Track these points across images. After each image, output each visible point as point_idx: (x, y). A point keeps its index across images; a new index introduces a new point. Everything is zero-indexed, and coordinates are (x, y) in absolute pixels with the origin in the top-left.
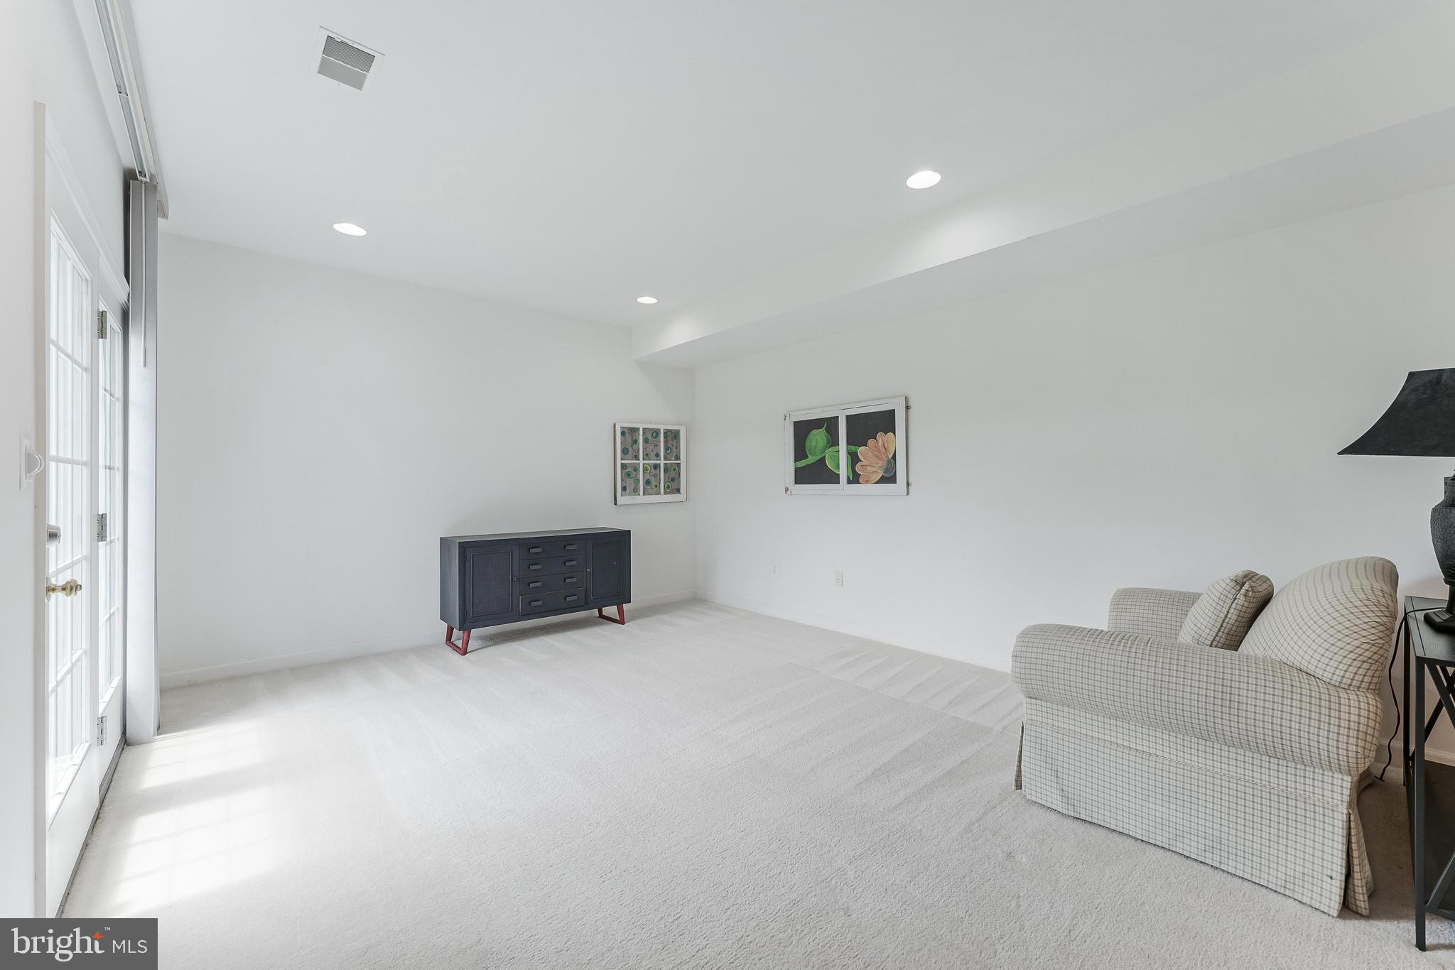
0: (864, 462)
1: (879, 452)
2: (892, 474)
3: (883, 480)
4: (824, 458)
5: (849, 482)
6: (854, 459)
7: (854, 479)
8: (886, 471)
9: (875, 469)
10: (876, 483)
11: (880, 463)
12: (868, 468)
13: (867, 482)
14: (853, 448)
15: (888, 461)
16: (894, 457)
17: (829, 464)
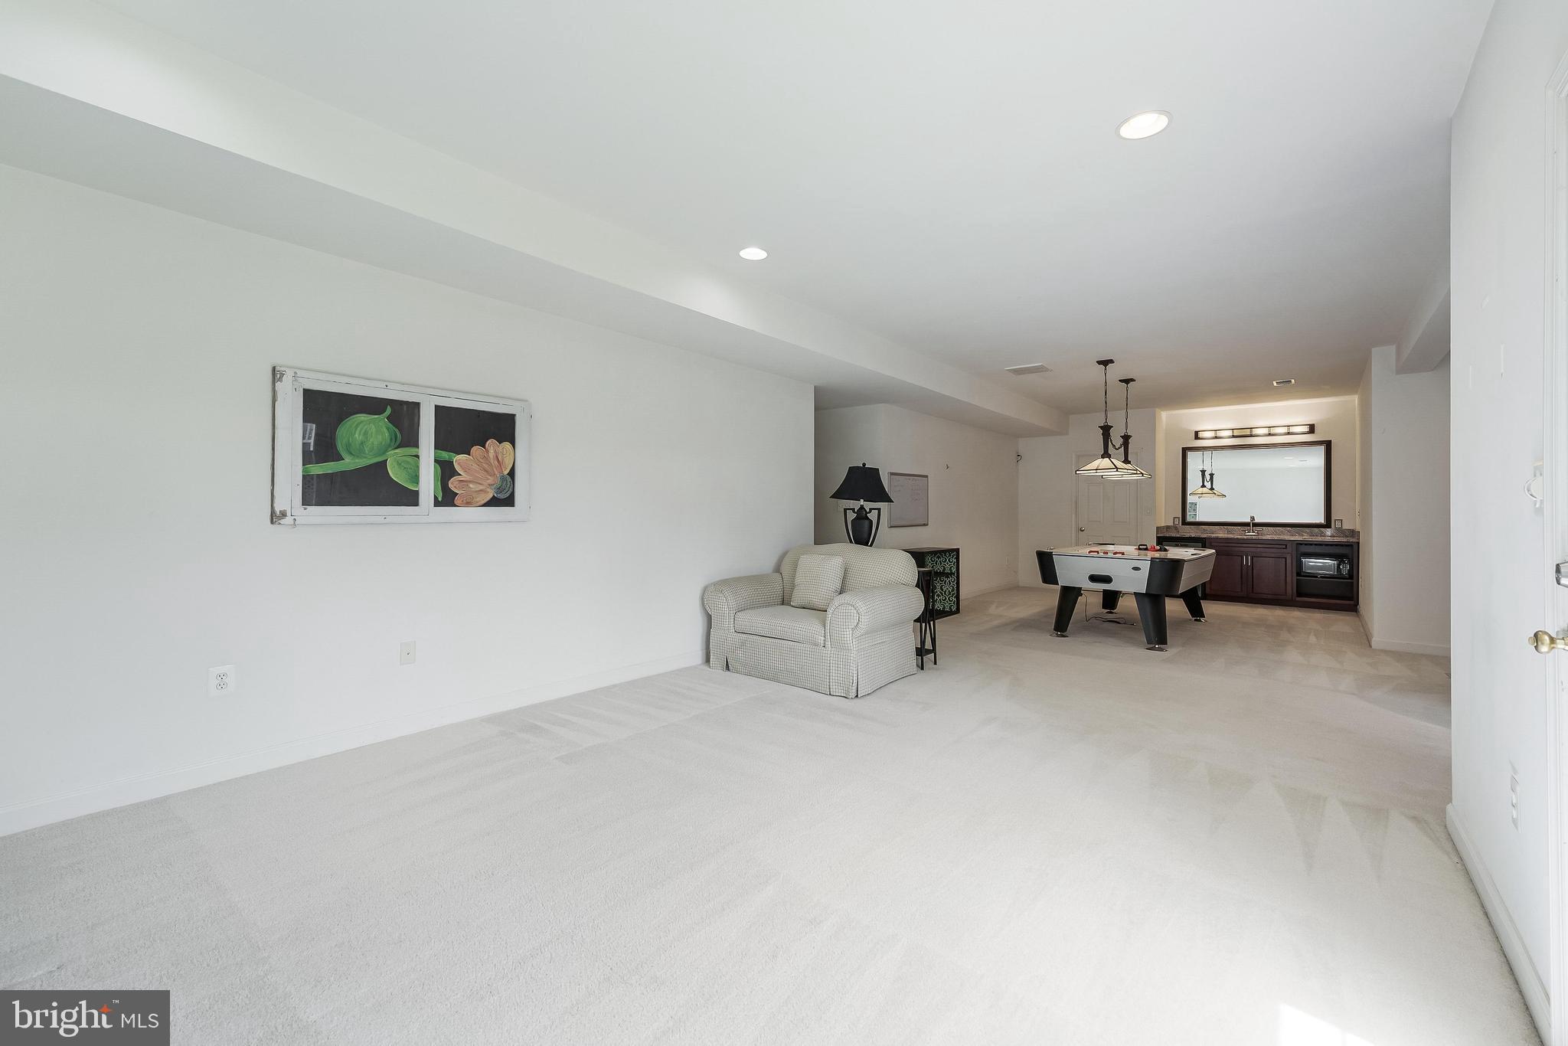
0: (464, 476)
1: (490, 465)
2: (508, 495)
3: (494, 502)
4: (383, 464)
5: (437, 503)
6: (446, 471)
7: (446, 499)
8: (500, 490)
9: (481, 487)
10: (485, 505)
11: (491, 480)
12: (471, 486)
13: (468, 504)
14: (445, 455)
15: (503, 478)
16: (512, 473)
17: (394, 473)
